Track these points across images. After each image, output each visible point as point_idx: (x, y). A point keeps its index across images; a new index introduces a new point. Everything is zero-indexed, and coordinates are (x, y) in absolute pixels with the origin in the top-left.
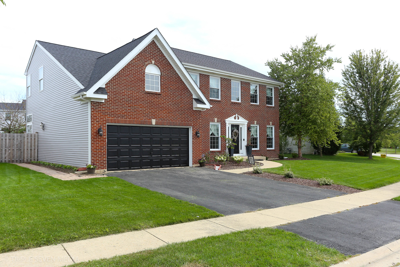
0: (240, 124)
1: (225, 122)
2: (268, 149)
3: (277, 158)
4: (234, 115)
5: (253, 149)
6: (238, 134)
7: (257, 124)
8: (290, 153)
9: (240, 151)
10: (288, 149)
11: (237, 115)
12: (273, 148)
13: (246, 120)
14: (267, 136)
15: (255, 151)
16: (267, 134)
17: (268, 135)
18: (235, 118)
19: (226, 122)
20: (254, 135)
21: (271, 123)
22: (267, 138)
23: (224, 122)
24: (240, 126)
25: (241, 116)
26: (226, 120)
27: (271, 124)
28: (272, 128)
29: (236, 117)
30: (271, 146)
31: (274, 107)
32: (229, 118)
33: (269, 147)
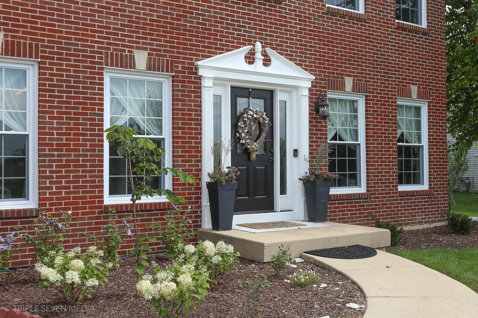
0: (278, 88)
1: (196, 73)
2: (402, 188)
3: (439, 221)
4: (245, 44)
5: (334, 191)
6: (267, 129)
7: (356, 89)
8: (467, 191)
9: (280, 200)
10: (463, 181)
11: (258, 45)
12: (425, 187)
13: (306, 70)
14: (401, 140)
15: (349, 197)
16: (399, 132)
17: (402, 135)
18: (250, 59)
19: (201, 72)
20: (343, 135)
21: (414, 89)
22: (400, 148)
23: (193, 71)
24: (279, 97)
25: (282, 54)
26: (199, 63)
27: (414, 95)
28: (418, 110)
29: (254, 54)
30: (416, 179)
31: (424, 33)
32: (218, 56)
33: (408, 182)
